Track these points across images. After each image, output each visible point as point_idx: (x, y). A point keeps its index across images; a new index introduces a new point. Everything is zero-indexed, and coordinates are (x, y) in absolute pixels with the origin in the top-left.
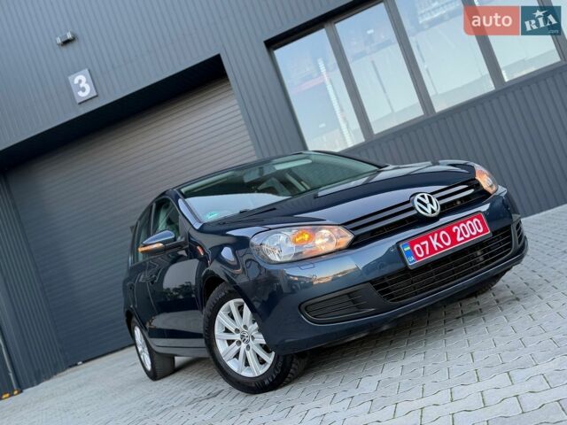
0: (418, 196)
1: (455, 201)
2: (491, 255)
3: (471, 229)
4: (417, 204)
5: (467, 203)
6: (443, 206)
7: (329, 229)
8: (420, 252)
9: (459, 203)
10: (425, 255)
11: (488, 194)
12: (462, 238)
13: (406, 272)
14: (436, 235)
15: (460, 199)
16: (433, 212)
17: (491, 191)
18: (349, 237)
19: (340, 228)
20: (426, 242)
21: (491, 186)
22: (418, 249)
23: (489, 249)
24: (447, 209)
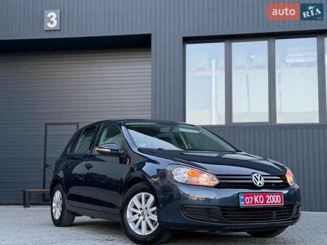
0: (255, 175)
1: (272, 183)
2: (280, 215)
3: (275, 199)
4: (254, 178)
5: (278, 186)
6: (265, 184)
7: (208, 175)
8: (247, 201)
9: (273, 185)
10: (249, 204)
11: (289, 186)
12: (269, 202)
13: (238, 208)
14: (258, 196)
15: (275, 183)
16: (260, 184)
17: (291, 184)
18: (217, 182)
19: (214, 176)
20: (252, 198)
21: (292, 182)
22: (247, 199)
23: (280, 212)
24: (267, 186)
